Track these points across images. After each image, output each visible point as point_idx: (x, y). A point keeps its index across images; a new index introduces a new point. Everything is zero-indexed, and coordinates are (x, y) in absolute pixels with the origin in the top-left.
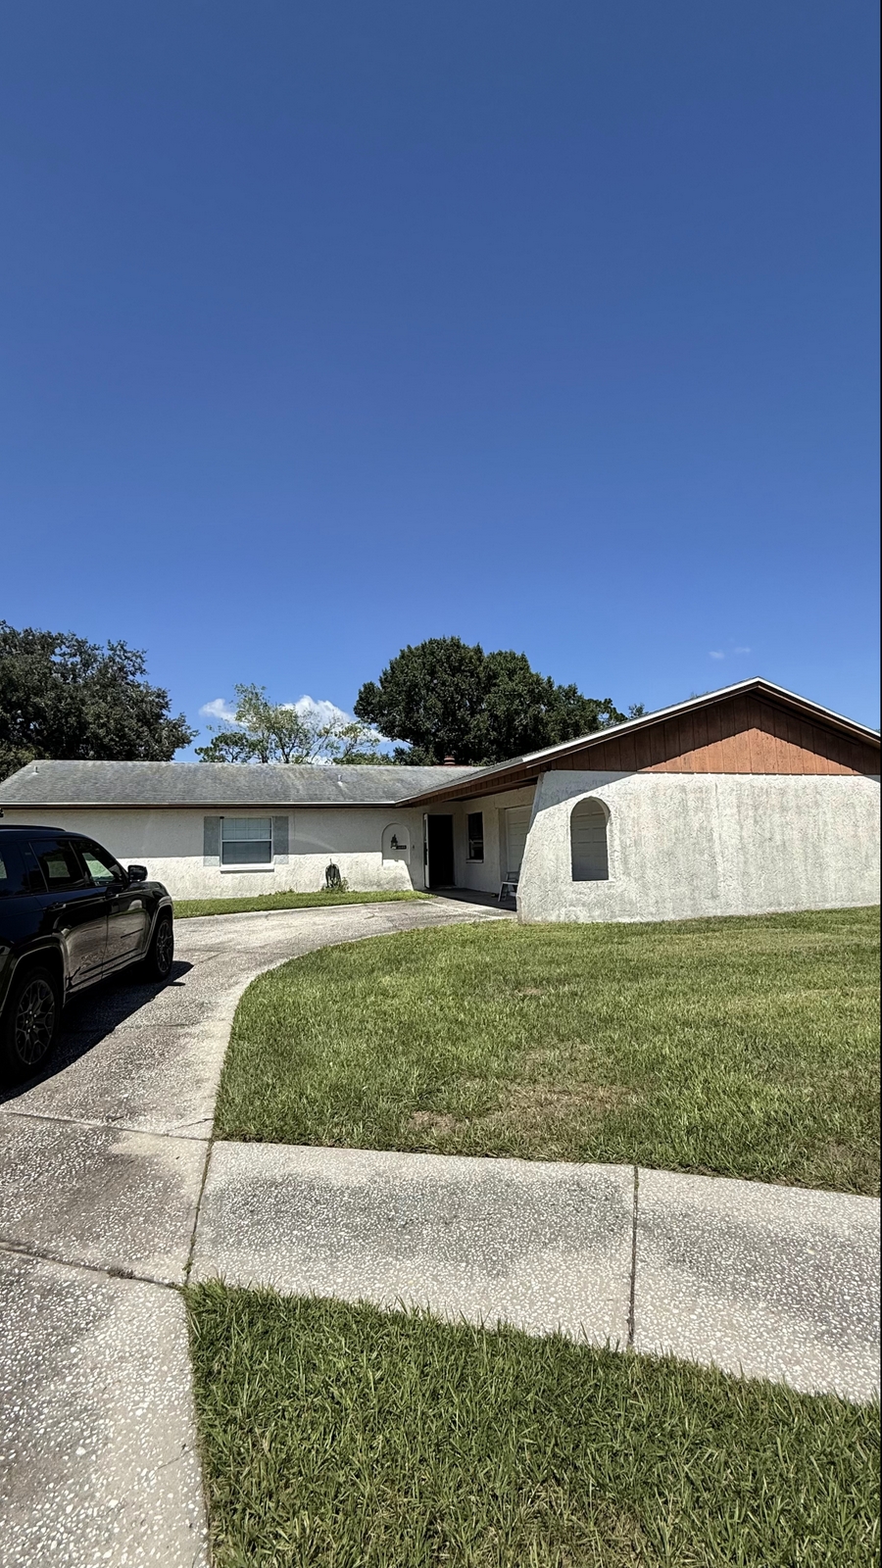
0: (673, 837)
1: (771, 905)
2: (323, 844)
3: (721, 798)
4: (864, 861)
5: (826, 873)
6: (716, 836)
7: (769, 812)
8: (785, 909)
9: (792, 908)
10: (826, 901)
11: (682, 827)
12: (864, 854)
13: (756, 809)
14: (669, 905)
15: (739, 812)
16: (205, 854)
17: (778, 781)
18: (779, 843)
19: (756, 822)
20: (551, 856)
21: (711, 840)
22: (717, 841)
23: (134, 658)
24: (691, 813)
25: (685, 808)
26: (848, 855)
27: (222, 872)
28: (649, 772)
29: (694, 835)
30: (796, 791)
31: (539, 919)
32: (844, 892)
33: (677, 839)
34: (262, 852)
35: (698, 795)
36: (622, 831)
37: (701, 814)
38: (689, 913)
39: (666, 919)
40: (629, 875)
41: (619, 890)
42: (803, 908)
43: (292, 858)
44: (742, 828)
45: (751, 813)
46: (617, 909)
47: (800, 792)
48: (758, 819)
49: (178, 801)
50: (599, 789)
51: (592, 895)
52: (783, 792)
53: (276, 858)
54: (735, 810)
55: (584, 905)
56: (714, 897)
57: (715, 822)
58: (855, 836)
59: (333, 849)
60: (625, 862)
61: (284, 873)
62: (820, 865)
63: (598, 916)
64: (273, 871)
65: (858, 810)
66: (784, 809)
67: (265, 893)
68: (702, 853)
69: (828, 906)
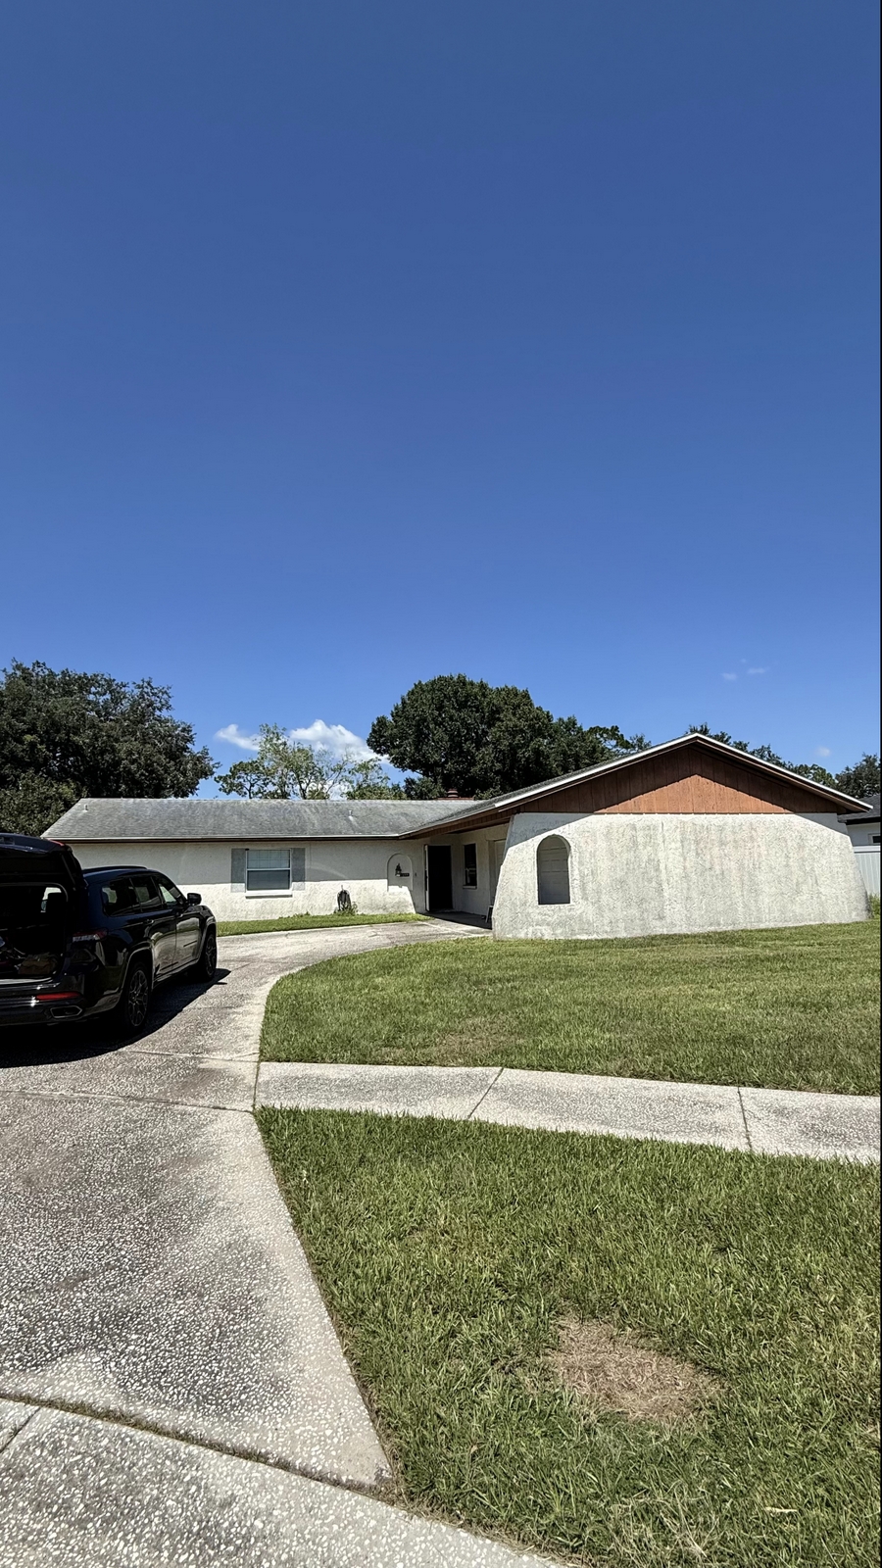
0: (625, 867)
1: (711, 925)
2: (335, 873)
3: (667, 835)
4: (795, 887)
5: (761, 897)
6: (662, 867)
7: (709, 846)
8: (724, 929)
9: (730, 928)
10: (760, 921)
11: (633, 859)
12: (795, 881)
13: (697, 842)
14: (622, 925)
15: (683, 846)
16: (232, 882)
17: (716, 820)
18: (718, 872)
19: (697, 854)
20: (520, 884)
21: (657, 870)
22: (664, 871)
23: (160, 695)
24: (641, 847)
25: (635, 843)
26: (780, 882)
27: (247, 897)
28: (604, 814)
29: (643, 865)
30: (733, 827)
31: (510, 936)
32: (777, 914)
33: (628, 869)
34: (281, 879)
35: (647, 832)
36: (581, 863)
37: (649, 848)
38: (639, 931)
39: (618, 936)
40: (587, 899)
41: (579, 912)
42: (740, 927)
43: (308, 884)
44: (685, 859)
45: (693, 847)
46: (576, 928)
47: (737, 829)
48: (700, 852)
49: (210, 836)
50: (561, 828)
51: (555, 917)
52: (721, 829)
53: (294, 884)
54: (679, 844)
55: (548, 924)
56: (661, 918)
57: (661, 855)
58: (787, 866)
59: (344, 876)
60: (583, 888)
61: (301, 898)
62: (755, 891)
63: (561, 934)
64: (291, 896)
65: (790, 844)
66: (722, 843)
67: (284, 916)
68: (650, 881)
69: (762, 926)
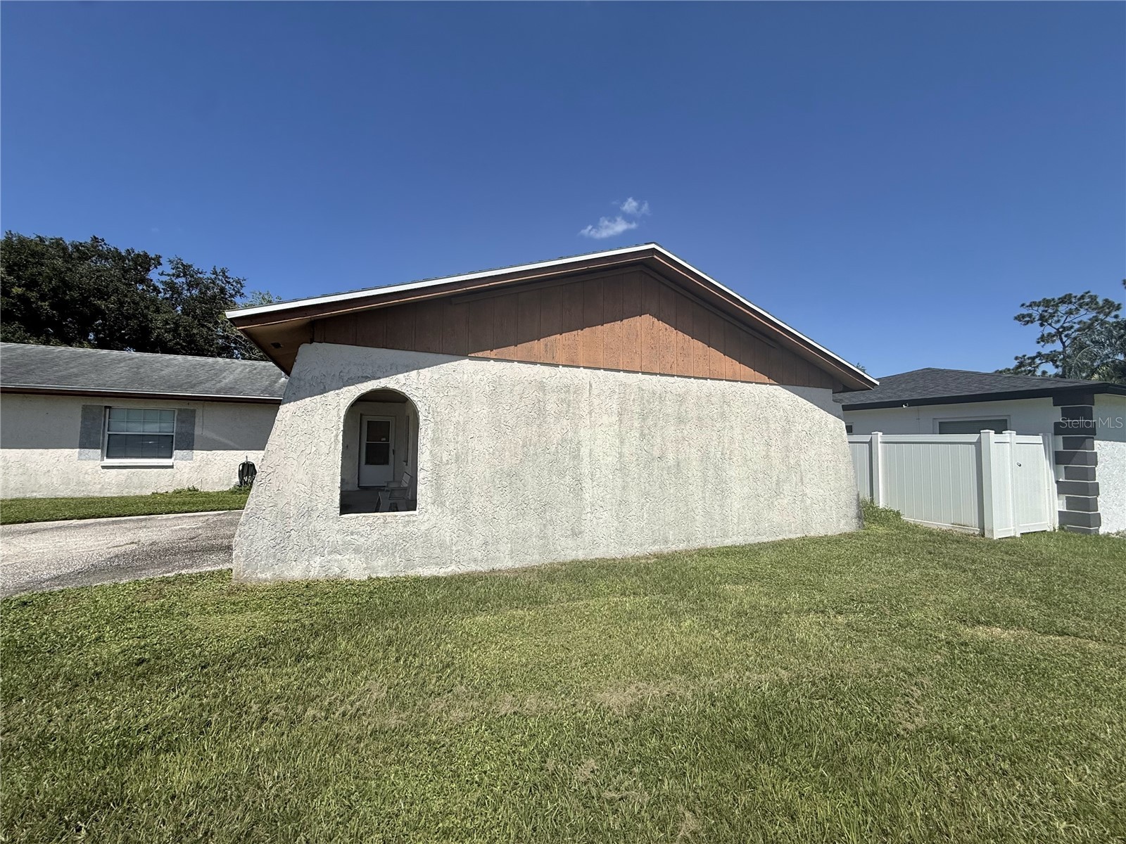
0: (520, 451)
1: (654, 542)
3: (596, 402)
4: (774, 487)
5: (729, 501)
6: (584, 451)
7: (661, 423)
8: (674, 548)
9: (682, 546)
10: (725, 535)
11: (535, 439)
12: (775, 478)
13: (644, 418)
14: (505, 548)
15: (620, 420)
16: (82, 446)
17: (677, 384)
18: (671, 463)
19: (643, 435)
20: (300, 476)
21: (576, 457)
22: (586, 459)
24: (551, 420)
25: (542, 412)
26: (756, 480)
27: (104, 467)
28: (488, 359)
29: (553, 449)
30: (699, 398)
31: (269, 575)
32: (748, 525)
33: (525, 454)
34: (162, 446)
35: (563, 396)
36: (436, 441)
37: (565, 422)
38: (537, 557)
39: (497, 566)
40: (442, 504)
41: (423, 528)
42: (696, 545)
43: (198, 455)
44: (622, 442)
45: (636, 424)
46: (417, 554)
47: (704, 401)
48: (646, 431)
50: (400, 376)
51: (375, 537)
52: (681, 399)
53: (176, 453)
54: (615, 418)
55: (357, 551)
56: (576, 534)
57: (584, 434)
58: (767, 456)
60: (438, 486)
61: (187, 470)
62: (721, 490)
63: (383, 569)
64: (172, 467)
65: (773, 426)
66: (681, 420)
68: (562, 474)
69: (728, 542)
